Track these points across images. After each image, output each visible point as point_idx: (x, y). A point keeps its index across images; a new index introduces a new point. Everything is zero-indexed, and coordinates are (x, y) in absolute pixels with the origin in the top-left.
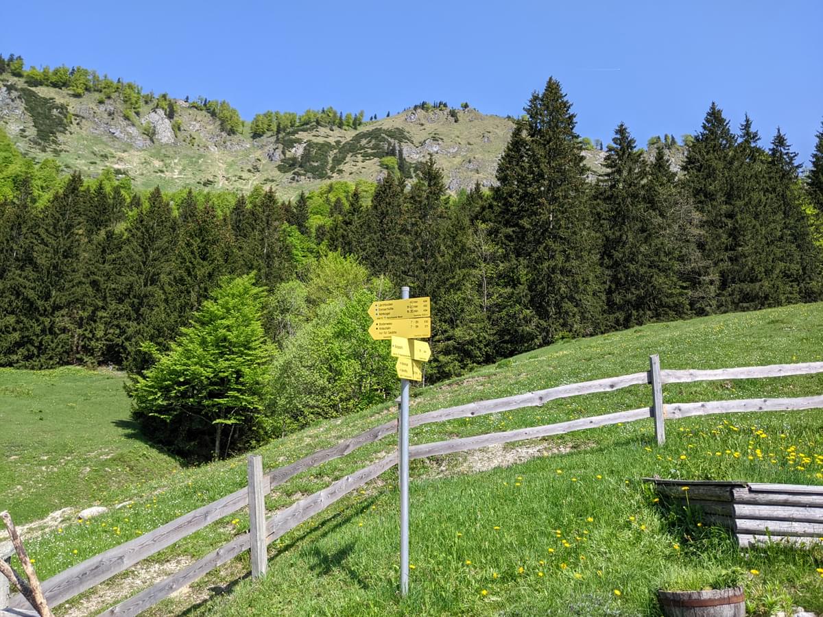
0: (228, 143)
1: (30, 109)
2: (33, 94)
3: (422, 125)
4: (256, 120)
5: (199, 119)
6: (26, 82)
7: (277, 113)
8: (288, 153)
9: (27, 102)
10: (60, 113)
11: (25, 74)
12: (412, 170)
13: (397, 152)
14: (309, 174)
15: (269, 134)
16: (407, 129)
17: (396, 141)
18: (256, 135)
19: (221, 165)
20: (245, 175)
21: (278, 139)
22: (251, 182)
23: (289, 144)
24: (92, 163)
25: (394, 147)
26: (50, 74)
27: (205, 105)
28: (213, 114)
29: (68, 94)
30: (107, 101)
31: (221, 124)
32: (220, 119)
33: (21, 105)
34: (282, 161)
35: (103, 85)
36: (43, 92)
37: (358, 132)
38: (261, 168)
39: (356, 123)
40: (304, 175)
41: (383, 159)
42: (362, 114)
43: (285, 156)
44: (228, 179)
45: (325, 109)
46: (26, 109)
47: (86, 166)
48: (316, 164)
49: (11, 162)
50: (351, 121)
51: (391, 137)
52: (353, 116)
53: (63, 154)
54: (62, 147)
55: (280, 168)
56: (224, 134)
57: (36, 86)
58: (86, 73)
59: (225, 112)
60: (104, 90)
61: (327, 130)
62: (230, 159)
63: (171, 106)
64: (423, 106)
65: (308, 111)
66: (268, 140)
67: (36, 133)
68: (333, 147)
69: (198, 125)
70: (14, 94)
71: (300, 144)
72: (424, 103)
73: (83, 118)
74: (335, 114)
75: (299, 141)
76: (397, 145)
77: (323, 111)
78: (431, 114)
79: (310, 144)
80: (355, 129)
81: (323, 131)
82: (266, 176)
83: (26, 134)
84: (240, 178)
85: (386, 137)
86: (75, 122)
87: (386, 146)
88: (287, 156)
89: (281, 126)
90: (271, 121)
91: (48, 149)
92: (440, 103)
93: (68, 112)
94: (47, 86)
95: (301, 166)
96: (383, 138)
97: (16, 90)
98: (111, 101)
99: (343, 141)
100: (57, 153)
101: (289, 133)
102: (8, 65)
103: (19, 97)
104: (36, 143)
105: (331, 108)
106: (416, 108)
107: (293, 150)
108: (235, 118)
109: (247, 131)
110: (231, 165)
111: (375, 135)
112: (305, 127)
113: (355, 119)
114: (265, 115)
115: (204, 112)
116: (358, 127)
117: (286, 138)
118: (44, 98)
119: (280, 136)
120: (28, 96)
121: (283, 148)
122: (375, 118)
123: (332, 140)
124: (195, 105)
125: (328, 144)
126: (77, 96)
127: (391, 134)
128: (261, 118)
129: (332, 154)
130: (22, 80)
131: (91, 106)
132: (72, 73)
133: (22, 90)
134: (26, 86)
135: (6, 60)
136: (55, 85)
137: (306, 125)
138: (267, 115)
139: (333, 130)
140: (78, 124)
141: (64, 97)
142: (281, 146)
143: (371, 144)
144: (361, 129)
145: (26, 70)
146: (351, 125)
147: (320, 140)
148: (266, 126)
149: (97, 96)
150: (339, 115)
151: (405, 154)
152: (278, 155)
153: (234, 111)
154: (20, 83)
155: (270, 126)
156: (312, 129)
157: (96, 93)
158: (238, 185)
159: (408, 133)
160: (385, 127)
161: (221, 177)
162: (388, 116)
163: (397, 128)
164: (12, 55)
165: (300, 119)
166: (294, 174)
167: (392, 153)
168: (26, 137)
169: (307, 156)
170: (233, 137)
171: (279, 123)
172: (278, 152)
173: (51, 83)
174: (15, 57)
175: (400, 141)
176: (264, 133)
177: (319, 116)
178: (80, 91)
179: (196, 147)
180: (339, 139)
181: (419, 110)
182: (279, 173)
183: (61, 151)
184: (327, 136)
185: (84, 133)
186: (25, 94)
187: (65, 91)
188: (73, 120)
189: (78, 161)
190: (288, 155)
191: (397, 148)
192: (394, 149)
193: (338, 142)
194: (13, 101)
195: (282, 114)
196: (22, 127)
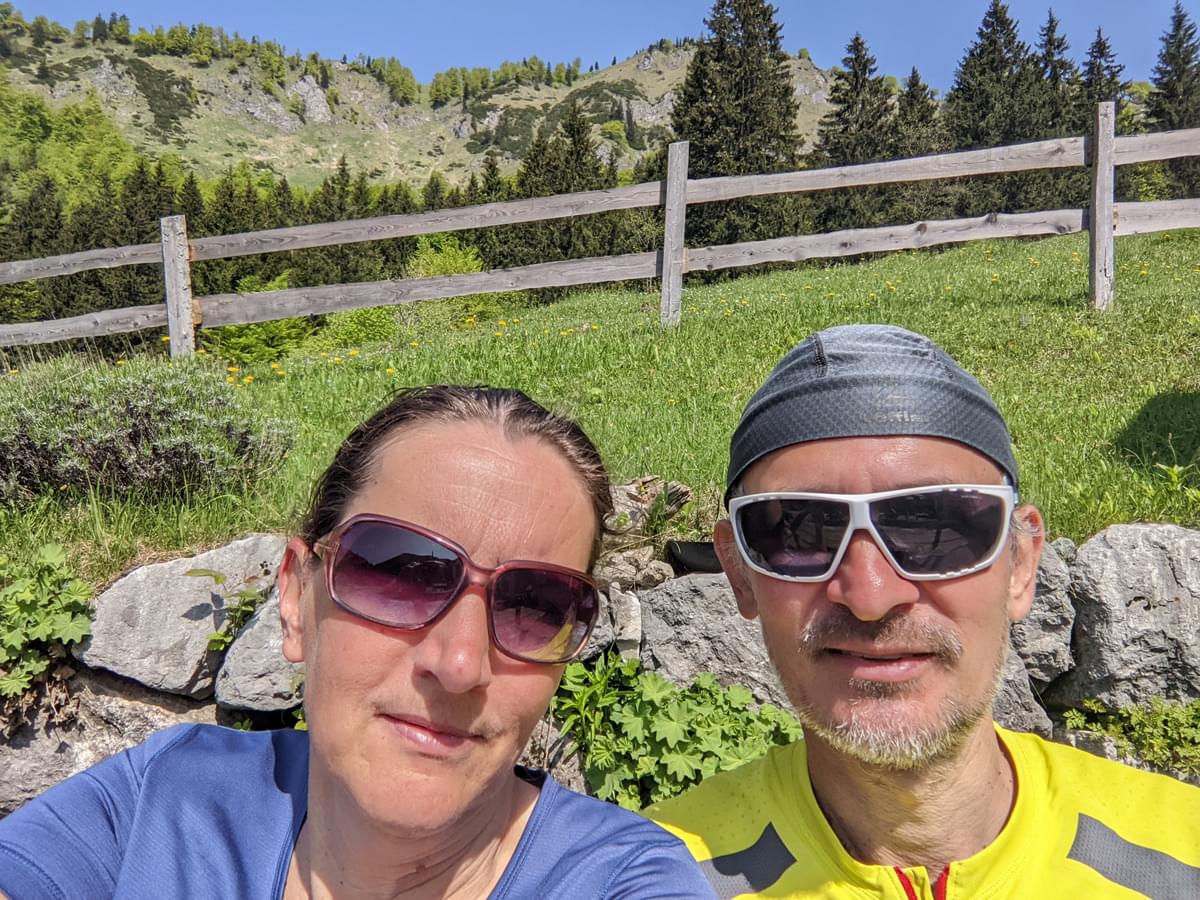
0: (401, 117)
1: (143, 87)
2: (146, 67)
3: (660, 73)
4: (436, 83)
5: (361, 86)
6: (136, 51)
7: (464, 70)
8: (478, 125)
9: (139, 78)
10: (182, 90)
11: (133, 40)
12: (645, 138)
13: (625, 113)
14: (508, 154)
15: (454, 100)
16: (639, 81)
17: (624, 100)
18: (437, 104)
19: (392, 147)
20: (424, 160)
21: (465, 107)
22: (432, 169)
23: (480, 113)
24: (227, 155)
25: (620, 107)
26: (165, 37)
27: (368, 66)
28: (380, 78)
29: (191, 64)
30: (240, 70)
31: (391, 92)
32: (388, 83)
33: (130, 82)
34: (472, 137)
35: (234, 48)
36: (158, 62)
37: (572, 89)
38: (444, 150)
39: (570, 77)
40: (501, 155)
41: (605, 125)
42: (577, 63)
43: (475, 129)
44: (401, 167)
45: (528, 60)
46: (138, 88)
47: (218, 159)
48: (516, 139)
49: (120, 160)
50: (563, 75)
51: (617, 92)
52: (566, 67)
53: (189, 146)
54: (188, 136)
55: (470, 148)
56: (395, 105)
57: (149, 56)
58: (210, 33)
59: (394, 73)
60: (236, 55)
61: (531, 90)
62: (404, 140)
63: (324, 70)
64: (662, 46)
65: (505, 64)
66: (453, 108)
67: (153, 120)
68: (540, 113)
69: (360, 95)
70: (121, 68)
71: (495, 111)
72: (662, 42)
73: (212, 95)
74: (541, 66)
75: (493, 108)
76: (624, 104)
77: (525, 63)
78: (672, 55)
79: (508, 111)
80: (569, 85)
81: (525, 91)
82: (451, 160)
83: (141, 121)
84: (418, 164)
85: (610, 94)
86: (201, 101)
87: (610, 106)
88: (479, 130)
89: (470, 89)
90: (455, 82)
91: (170, 140)
92: (685, 40)
93: (192, 89)
94: (163, 54)
95: (496, 143)
96: (606, 95)
97: (123, 62)
98: (246, 70)
99: (553, 104)
100: (181, 144)
101: (480, 98)
102: (111, 29)
103: (128, 72)
104: (154, 133)
105: (536, 58)
106: (651, 49)
107: (486, 121)
108: (408, 81)
109: (425, 98)
110: (405, 148)
111: (594, 92)
112: (501, 87)
113: (569, 72)
114: (448, 74)
115: (368, 76)
116: (573, 83)
117: (476, 105)
118: (160, 72)
119: (468, 102)
120: (139, 70)
121: (473, 119)
122: (597, 67)
123: (537, 104)
124: (356, 66)
125: (532, 110)
126: (202, 65)
127: (616, 89)
128: (441, 79)
129: (538, 123)
130: (131, 48)
131: (221, 77)
132: (193, 34)
133: (131, 61)
134: (135, 56)
135: (107, 22)
136: (172, 52)
137: (503, 85)
138: (451, 74)
139: (538, 90)
140: (206, 103)
141: (185, 68)
142: (469, 117)
143: (590, 105)
144: (578, 85)
145: (134, 34)
146: (563, 79)
147: (522, 105)
148: (449, 90)
149: (228, 63)
150: (546, 67)
151: (636, 117)
152: (466, 131)
153: (407, 72)
154: (128, 52)
155: (454, 89)
156: (510, 90)
157: (227, 60)
158: (415, 174)
159: (641, 85)
160: (609, 80)
161: (393, 165)
162: (614, 63)
163: (625, 81)
164: (114, 15)
165: (494, 77)
166: (487, 154)
167: (617, 115)
168: (140, 125)
169: (503, 129)
170: (409, 109)
171: (467, 85)
172: (467, 125)
173: (168, 49)
174: (118, 17)
175: (629, 98)
176: (447, 99)
177: (519, 70)
178: (205, 58)
179: (359, 126)
180: (548, 101)
181: (655, 52)
182: (468, 154)
183: (186, 142)
184: (531, 98)
185: (215, 115)
186: (135, 67)
187: (186, 59)
188: (199, 99)
189: (209, 154)
190: (480, 128)
191: (625, 108)
192: (619, 111)
193: (546, 106)
194: (120, 77)
195: (470, 71)
196: (135, 113)
